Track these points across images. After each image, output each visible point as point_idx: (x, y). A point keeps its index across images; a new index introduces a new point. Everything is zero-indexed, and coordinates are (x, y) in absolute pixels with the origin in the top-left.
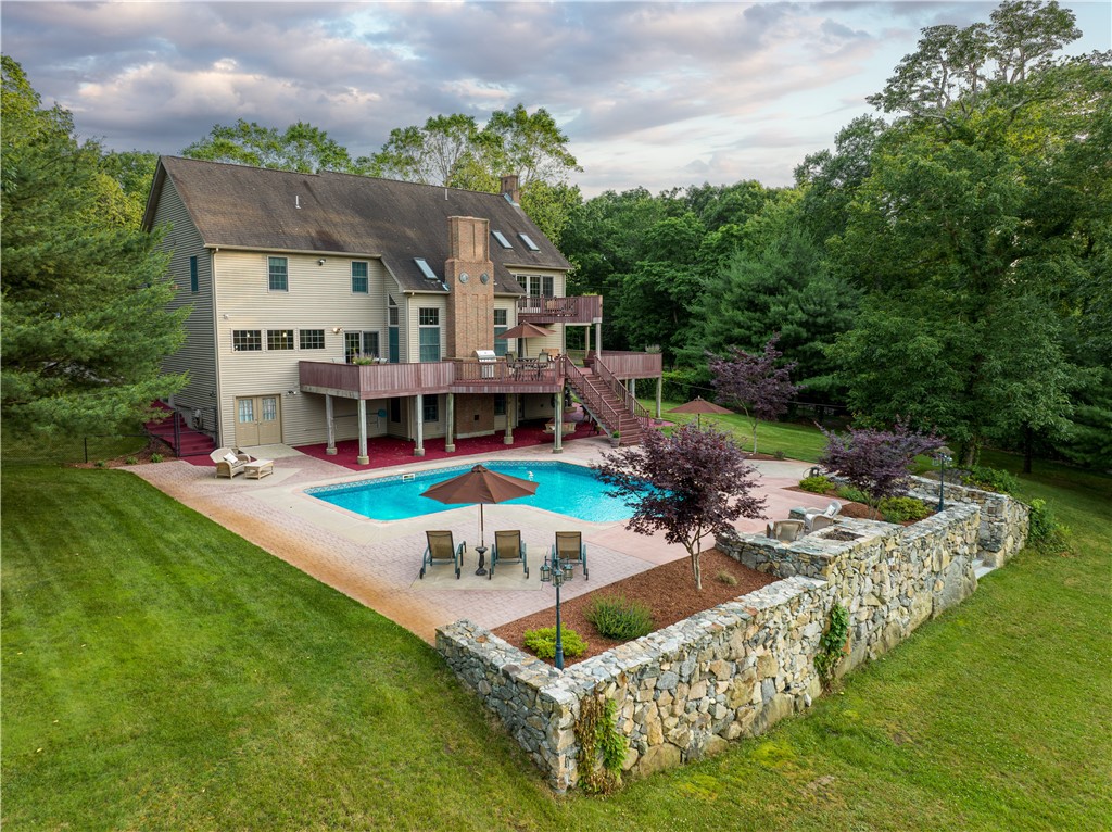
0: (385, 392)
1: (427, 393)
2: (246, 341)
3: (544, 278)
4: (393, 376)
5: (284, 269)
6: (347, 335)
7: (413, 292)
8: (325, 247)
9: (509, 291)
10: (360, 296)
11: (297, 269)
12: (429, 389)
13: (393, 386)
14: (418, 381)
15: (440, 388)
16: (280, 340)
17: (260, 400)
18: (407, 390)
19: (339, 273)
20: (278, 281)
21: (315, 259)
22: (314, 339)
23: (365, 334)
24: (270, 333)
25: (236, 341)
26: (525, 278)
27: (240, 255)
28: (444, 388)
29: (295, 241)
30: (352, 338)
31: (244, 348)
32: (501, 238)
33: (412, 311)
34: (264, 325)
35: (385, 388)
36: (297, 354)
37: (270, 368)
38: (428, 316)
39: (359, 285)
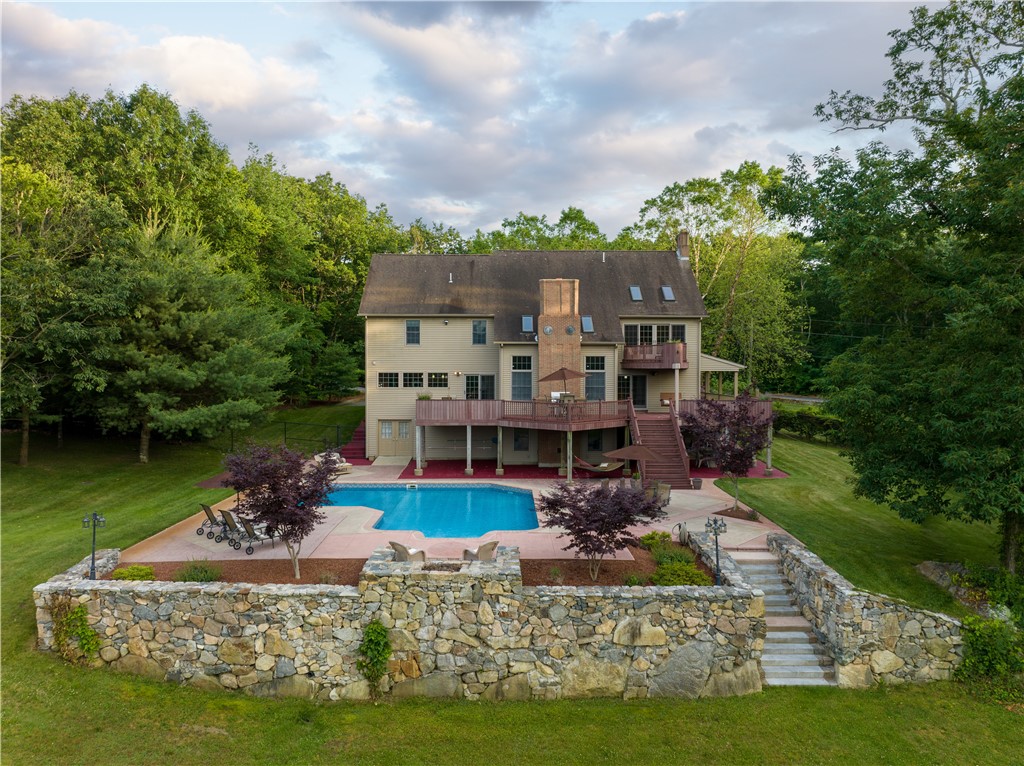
0: (437, 421)
1: (476, 424)
2: (388, 380)
3: (674, 327)
4: (445, 409)
5: (418, 329)
6: (468, 378)
7: (502, 343)
8: (452, 311)
9: (605, 340)
10: (479, 347)
11: (427, 329)
12: (478, 421)
13: (445, 416)
14: (469, 414)
15: (488, 421)
16: (413, 380)
17: (397, 423)
18: (457, 421)
19: (463, 330)
20: (413, 337)
21: (442, 321)
22: (439, 380)
23: (483, 377)
24: (405, 375)
25: (380, 380)
26: (651, 328)
27: (385, 320)
28: (492, 421)
29: (428, 307)
30: (471, 381)
31: (385, 385)
32: (636, 293)
33: (507, 357)
34: (401, 369)
35: (438, 418)
36: (425, 390)
37: (403, 400)
38: (521, 363)
39: (479, 338)
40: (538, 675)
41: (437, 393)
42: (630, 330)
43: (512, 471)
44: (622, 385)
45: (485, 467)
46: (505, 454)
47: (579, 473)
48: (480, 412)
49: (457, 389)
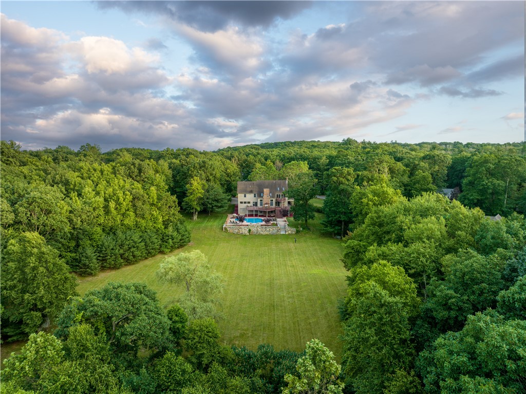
1: (255, 210)
2: (241, 203)
6: (253, 202)
7: (258, 198)
8: (251, 192)
9: (273, 197)
10: (255, 198)
11: (247, 195)
15: (257, 209)
16: (245, 203)
17: (243, 209)
18: (252, 209)
19: (252, 195)
20: (245, 196)
21: (249, 194)
22: (249, 203)
23: (255, 202)
26: (280, 195)
27: (241, 194)
29: (247, 192)
32: (278, 189)
33: (259, 200)
34: (243, 201)
35: (250, 209)
36: (247, 204)
37: (244, 206)
38: (261, 200)
39: (255, 196)
40: (262, 233)
41: (249, 205)
42: (277, 195)
43: (260, 216)
44: (276, 203)
45: (256, 215)
46: (259, 214)
47: (268, 216)
48: (255, 208)
49: (251, 204)
